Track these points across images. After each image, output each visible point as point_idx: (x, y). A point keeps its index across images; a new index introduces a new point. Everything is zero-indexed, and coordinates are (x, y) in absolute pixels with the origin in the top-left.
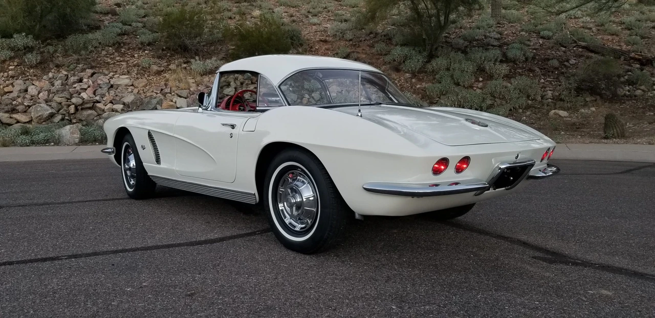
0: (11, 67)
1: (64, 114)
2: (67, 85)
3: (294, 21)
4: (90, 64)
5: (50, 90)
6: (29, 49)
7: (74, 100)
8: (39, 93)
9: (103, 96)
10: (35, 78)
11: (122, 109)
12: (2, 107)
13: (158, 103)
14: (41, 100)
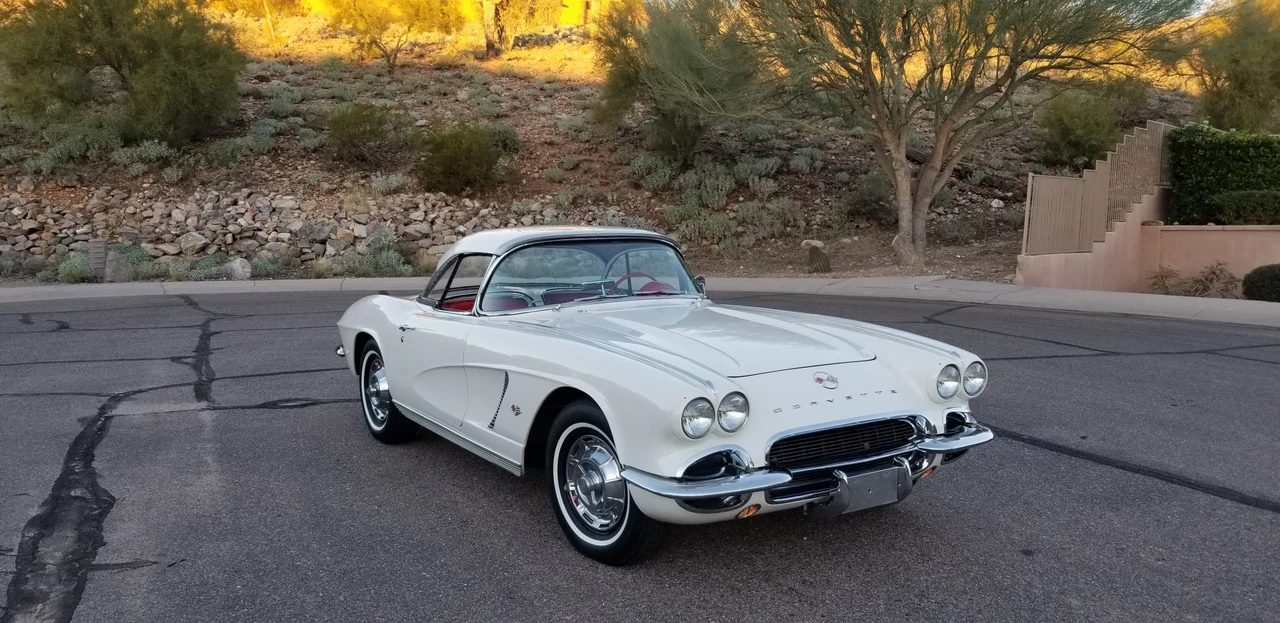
0: (145, 185)
1: (220, 245)
2: (220, 208)
3: (516, 108)
4: (243, 180)
5: (199, 215)
6: (164, 162)
7: (231, 228)
8: (186, 219)
9: (264, 222)
10: (179, 199)
11: (289, 239)
12: (143, 236)
13: (332, 231)
14: (189, 228)
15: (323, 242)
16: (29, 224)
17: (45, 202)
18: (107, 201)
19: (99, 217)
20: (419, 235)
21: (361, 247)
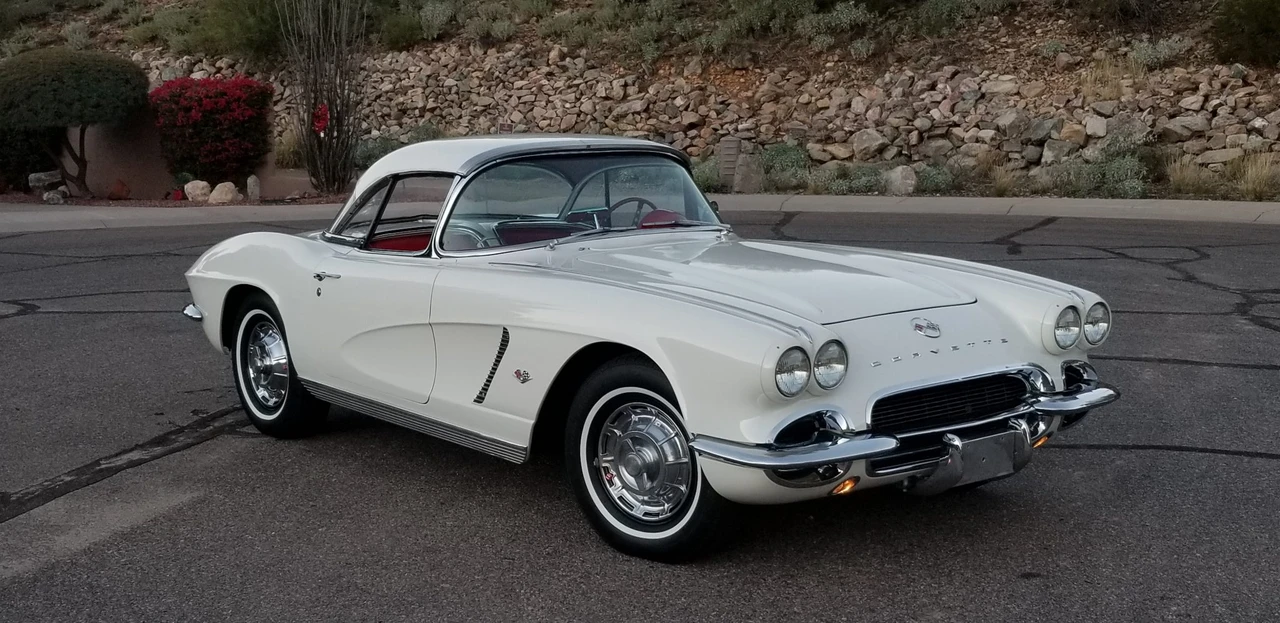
0: (828, 65)
1: (901, 146)
2: (912, 95)
4: (953, 54)
5: (884, 105)
6: (858, 30)
7: (918, 123)
8: (867, 111)
9: (964, 116)
10: (863, 83)
11: (993, 139)
12: (813, 133)
13: (1055, 127)
14: (869, 123)
15: (1041, 143)
16: (689, 118)
17: (711, 89)
18: (780, 87)
19: (768, 108)
20: (1186, 133)
21: (1090, 152)
